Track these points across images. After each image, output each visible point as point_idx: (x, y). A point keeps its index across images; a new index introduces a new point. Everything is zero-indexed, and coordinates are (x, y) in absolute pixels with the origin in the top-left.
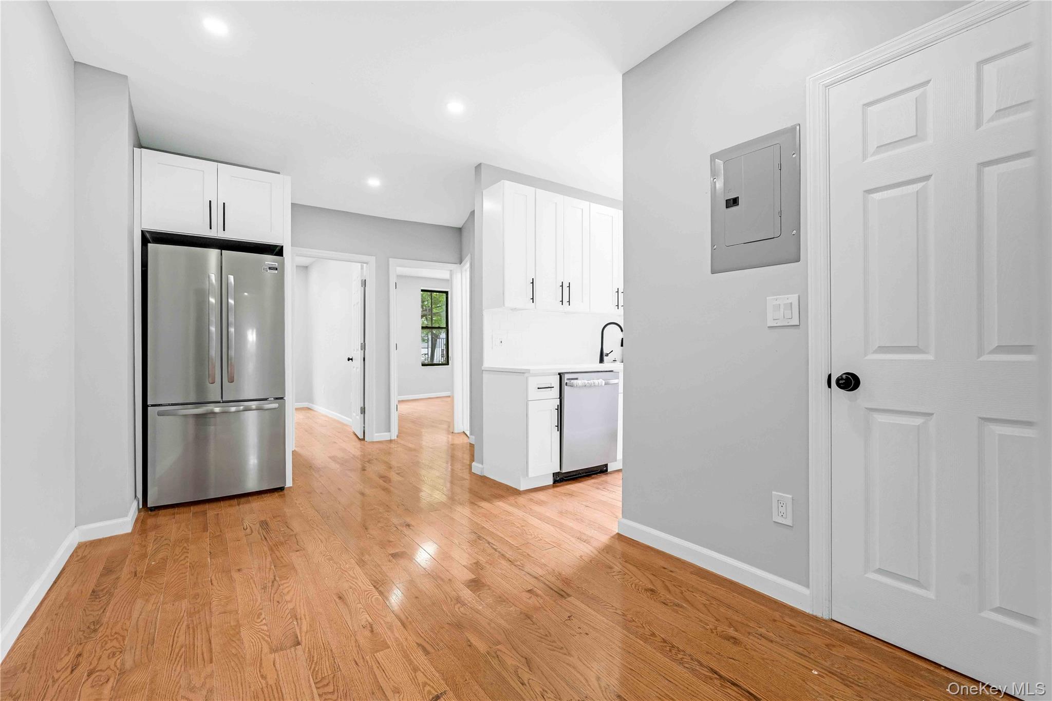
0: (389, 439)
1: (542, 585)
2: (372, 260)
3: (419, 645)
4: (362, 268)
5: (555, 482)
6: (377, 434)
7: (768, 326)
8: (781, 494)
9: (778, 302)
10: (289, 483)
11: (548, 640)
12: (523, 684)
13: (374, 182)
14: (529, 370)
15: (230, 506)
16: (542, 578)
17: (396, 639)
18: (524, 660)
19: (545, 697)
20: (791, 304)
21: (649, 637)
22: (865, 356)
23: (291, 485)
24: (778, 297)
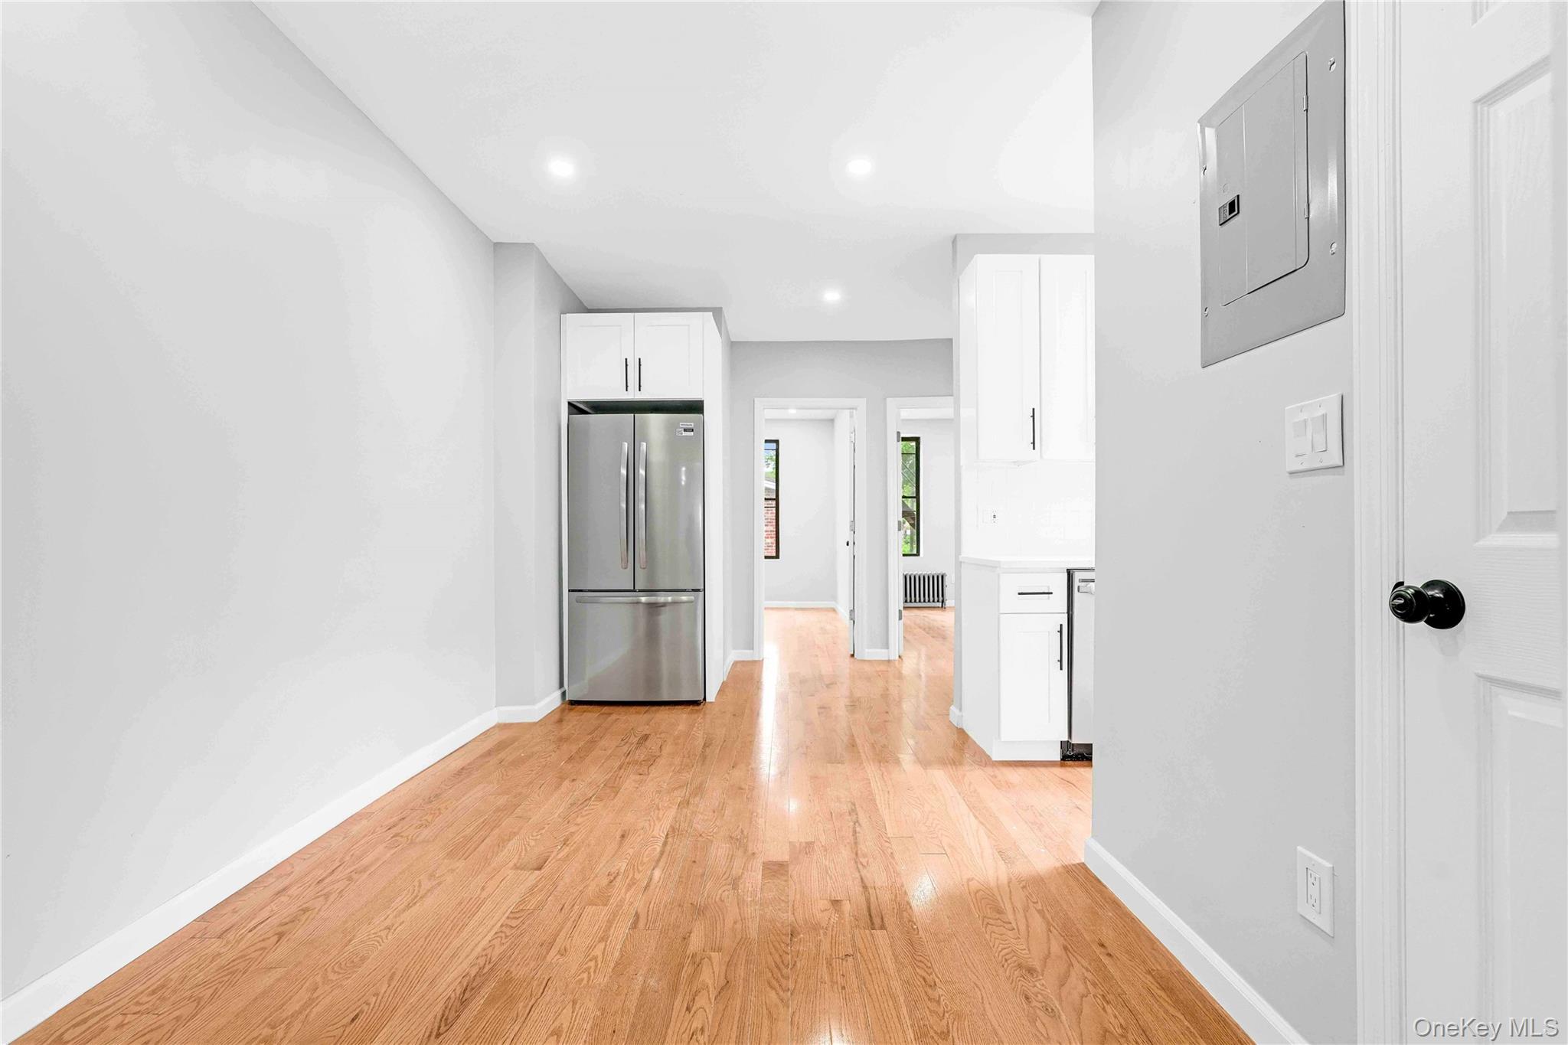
0: (887, 659)
1: (863, 900)
2: (861, 403)
3: (637, 915)
4: (851, 416)
5: (1064, 758)
6: (870, 650)
7: (1288, 470)
8: (1315, 857)
9: (1303, 416)
10: (711, 697)
11: (781, 973)
12: (688, 1009)
13: (832, 296)
14: (999, 562)
15: (637, 713)
16: (871, 891)
17: (622, 901)
18: (723, 982)
19: (695, 1037)
20: (1324, 417)
21: (932, 1033)
22: (1477, 541)
23: (713, 700)
24: (1302, 404)
